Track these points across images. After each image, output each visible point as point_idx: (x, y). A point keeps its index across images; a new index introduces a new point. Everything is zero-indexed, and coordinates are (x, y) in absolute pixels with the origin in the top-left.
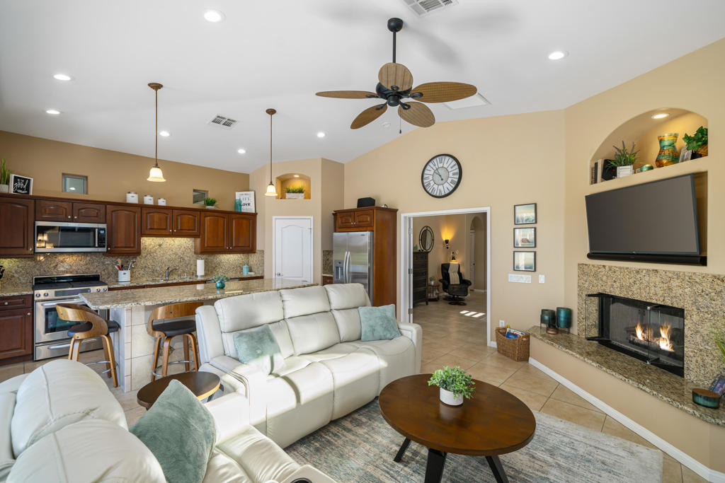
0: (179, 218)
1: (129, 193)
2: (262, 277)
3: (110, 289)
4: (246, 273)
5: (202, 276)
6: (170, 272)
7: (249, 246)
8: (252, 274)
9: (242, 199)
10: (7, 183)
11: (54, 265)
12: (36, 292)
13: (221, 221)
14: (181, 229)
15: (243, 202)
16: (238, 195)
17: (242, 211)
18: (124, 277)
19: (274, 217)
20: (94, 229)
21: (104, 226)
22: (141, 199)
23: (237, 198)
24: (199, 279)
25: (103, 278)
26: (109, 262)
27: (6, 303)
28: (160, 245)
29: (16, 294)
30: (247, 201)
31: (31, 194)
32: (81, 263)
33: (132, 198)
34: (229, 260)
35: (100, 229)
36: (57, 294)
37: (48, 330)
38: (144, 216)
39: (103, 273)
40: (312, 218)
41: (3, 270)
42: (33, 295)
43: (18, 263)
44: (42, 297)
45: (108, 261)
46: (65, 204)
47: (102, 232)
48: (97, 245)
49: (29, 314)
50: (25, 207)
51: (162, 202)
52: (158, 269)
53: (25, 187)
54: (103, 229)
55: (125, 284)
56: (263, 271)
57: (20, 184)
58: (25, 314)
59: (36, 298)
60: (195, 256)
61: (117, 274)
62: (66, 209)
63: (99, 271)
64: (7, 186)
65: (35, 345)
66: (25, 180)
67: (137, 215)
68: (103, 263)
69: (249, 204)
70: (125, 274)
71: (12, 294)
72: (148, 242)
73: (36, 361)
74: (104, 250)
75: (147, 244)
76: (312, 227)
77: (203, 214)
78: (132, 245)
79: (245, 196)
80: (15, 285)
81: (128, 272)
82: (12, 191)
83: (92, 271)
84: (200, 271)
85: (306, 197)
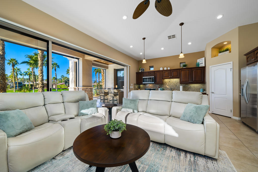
0: (173, 73)
7: (201, 80)
9: (199, 62)
10: (140, 70)
13: (188, 72)
14: (173, 76)
15: (200, 63)
17: (200, 66)
19: (210, 67)
20: (151, 78)
21: (154, 77)
22: (163, 69)
23: (198, 62)
26: (156, 86)
28: (170, 81)
30: (201, 62)
31: (144, 72)
33: (161, 69)
38: (163, 73)
40: (232, 62)
48: (152, 82)
51: (169, 69)
53: (143, 70)
67: (161, 73)
72: (166, 80)
74: (154, 83)
75: (166, 81)
76: (232, 68)
77: (180, 70)
78: (160, 81)
79: (201, 60)
83: (154, 88)
85: (230, 52)
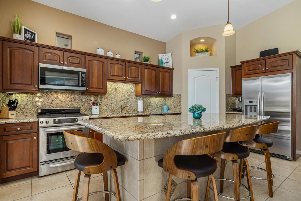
0: (130, 68)
1: (99, 48)
2: (180, 114)
3: (90, 119)
4: (165, 111)
5: (142, 112)
6: (122, 109)
7: (169, 92)
8: (170, 112)
9: (163, 59)
10: (20, 33)
11: (51, 100)
12: (41, 120)
13: (154, 72)
14: (131, 77)
15: (164, 61)
16: (160, 56)
18: (96, 111)
19: (189, 70)
20: (77, 73)
21: (85, 70)
23: (160, 58)
24: (140, 114)
25: (82, 111)
26: (85, 100)
27: (19, 129)
28: (116, 89)
29: (26, 121)
30: (166, 61)
31: (36, 42)
32: (68, 99)
33: (100, 52)
34: (156, 101)
35: (83, 73)
36: (55, 122)
37: (49, 151)
38: (109, 65)
39: (82, 108)
40: (218, 69)
41: (18, 102)
42: (38, 122)
43: (28, 98)
44: (44, 124)
45: (85, 98)
46: (59, 53)
47: (83, 75)
48: (80, 85)
49: (35, 138)
50: (32, 53)
51: (118, 56)
52: (115, 106)
53: (32, 38)
54: (84, 73)
55: (97, 116)
56: (181, 109)
57: (29, 36)
58: (33, 138)
59: (40, 125)
60: (136, 98)
61: (90, 109)
62: (59, 56)
63: (79, 107)
64: (20, 36)
65: (40, 164)
66: (32, 33)
67: (105, 64)
68: (82, 100)
69: (168, 62)
70: (96, 108)
71: (23, 121)
72: (110, 86)
73: (41, 177)
74: (84, 89)
76: (218, 76)
77: (143, 66)
78: (101, 87)
79: (165, 57)
80: (26, 115)
81: (98, 107)
82: (23, 39)
83: (75, 106)
84: (140, 109)
85: (211, 55)
